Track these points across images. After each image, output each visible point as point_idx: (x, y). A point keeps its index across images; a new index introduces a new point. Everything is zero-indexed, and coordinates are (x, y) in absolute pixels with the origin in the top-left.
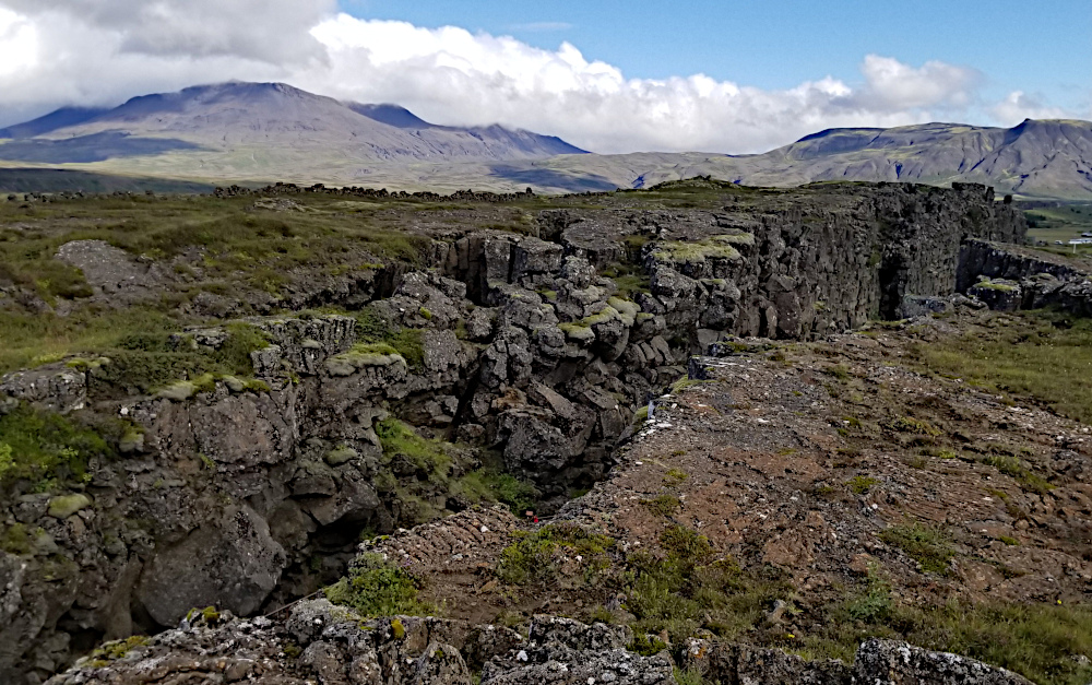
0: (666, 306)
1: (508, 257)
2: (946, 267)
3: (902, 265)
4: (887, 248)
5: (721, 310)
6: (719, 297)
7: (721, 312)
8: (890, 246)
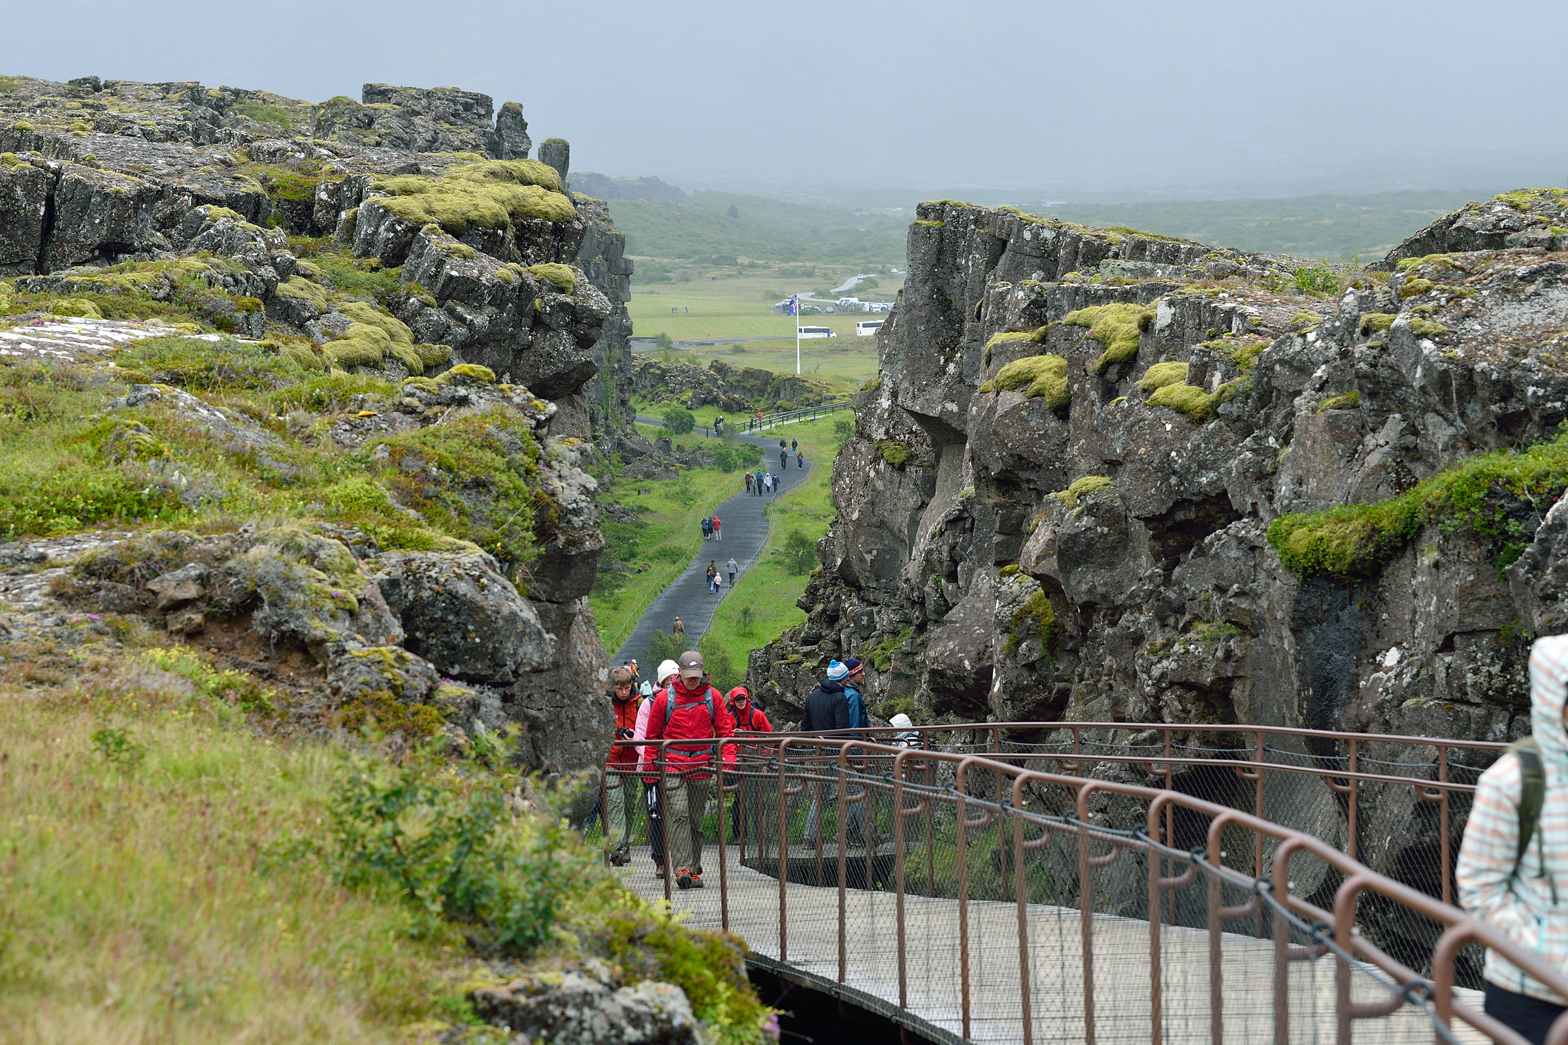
0: (470, 326)
1: (42, 211)
5: (565, 341)
6: (563, 306)
7: (570, 348)
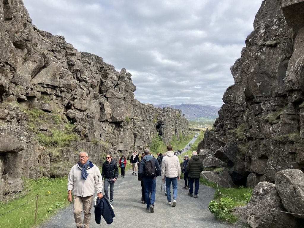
2: (172, 128)
3: (162, 123)
4: (158, 119)
8: (159, 119)
